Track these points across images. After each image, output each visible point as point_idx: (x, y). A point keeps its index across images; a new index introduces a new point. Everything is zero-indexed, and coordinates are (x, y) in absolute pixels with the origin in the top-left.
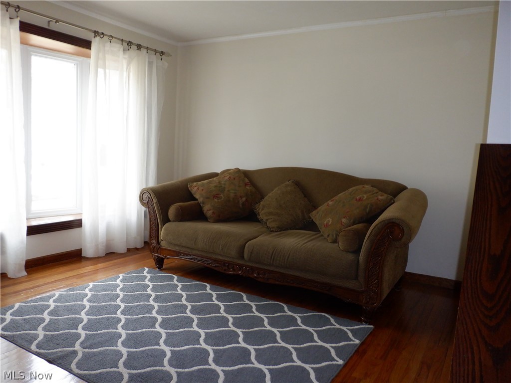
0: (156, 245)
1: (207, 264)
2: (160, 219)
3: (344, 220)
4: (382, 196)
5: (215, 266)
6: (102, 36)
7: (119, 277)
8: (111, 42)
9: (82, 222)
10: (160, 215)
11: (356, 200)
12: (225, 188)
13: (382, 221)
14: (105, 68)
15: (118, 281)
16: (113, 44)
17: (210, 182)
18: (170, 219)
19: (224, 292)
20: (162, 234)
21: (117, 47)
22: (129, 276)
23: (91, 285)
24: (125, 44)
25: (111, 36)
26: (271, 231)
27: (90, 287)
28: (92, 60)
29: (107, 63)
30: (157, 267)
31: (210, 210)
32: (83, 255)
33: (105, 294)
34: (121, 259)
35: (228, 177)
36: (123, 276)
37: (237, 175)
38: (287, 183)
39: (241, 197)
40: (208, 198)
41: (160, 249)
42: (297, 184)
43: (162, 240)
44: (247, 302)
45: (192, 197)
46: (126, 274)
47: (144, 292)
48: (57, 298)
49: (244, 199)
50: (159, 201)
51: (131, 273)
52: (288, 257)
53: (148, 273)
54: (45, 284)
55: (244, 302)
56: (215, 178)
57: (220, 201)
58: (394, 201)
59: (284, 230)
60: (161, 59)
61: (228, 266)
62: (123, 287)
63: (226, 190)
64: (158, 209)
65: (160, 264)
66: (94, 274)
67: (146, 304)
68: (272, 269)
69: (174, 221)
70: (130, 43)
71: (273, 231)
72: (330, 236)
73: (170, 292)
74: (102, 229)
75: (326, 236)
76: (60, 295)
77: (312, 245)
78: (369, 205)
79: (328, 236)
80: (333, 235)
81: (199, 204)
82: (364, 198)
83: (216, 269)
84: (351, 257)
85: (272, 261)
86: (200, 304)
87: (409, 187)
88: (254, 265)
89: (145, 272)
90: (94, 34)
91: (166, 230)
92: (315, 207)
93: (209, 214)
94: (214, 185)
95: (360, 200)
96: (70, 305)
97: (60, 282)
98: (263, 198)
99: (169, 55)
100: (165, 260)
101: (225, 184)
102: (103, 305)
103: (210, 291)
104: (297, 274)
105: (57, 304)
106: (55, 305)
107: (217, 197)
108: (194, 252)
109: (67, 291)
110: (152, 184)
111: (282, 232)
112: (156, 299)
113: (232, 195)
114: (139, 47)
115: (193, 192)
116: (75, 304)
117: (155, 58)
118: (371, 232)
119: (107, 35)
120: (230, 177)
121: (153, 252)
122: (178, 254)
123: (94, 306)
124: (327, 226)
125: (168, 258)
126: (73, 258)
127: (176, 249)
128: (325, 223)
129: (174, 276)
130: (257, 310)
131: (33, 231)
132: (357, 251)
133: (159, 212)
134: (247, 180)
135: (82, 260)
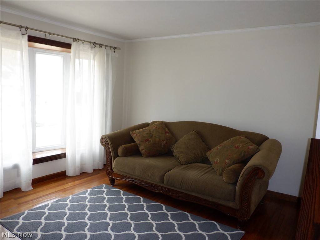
0: (110, 171)
1: (141, 185)
2: (113, 154)
3: (227, 161)
4: (251, 146)
5: (146, 187)
6: (78, 41)
7: (87, 191)
8: (83, 44)
9: (66, 154)
10: (112, 152)
11: (235, 147)
12: (153, 134)
13: (251, 166)
14: (79, 59)
15: (87, 195)
16: (84, 45)
17: (144, 131)
18: (119, 155)
19: (151, 204)
20: (114, 164)
21: (87, 47)
22: (94, 191)
23: (71, 197)
24: (92, 44)
25: (83, 40)
26: (181, 164)
27: (70, 199)
28: (72, 54)
29: (81, 55)
30: (111, 184)
31: (144, 149)
32: (67, 174)
33: (79, 204)
34: (89, 178)
35: (155, 127)
36: (90, 191)
37: (161, 126)
38: (192, 132)
39: (163, 141)
40: (142, 141)
41: (112, 173)
42: (198, 133)
43: (114, 168)
44: (165, 211)
45: (132, 140)
46: (92, 189)
47: (102, 203)
48: (50, 207)
49: (165, 142)
50: (112, 144)
51: (95, 188)
52: (191, 185)
53: (105, 188)
54: (44, 196)
55: (163, 212)
56: (147, 128)
57: (149, 143)
58: (259, 149)
59: (189, 164)
60: (115, 52)
61: (154, 187)
62: (90, 199)
63: (154, 136)
64: (111, 148)
65: (112, 182)
66: (72, 189)
67: (103, 212)
68: (181, 191)
69: (121, 156)
70: (95, 44)
71: (182, 164)
72: (218, 170)
73: (118, 203)
74: (78, 158)
75: (216, 170)
76: (52, 204)
77: (206, 177)
78: (243, 152)
79: (217, 170)
80: (220, 170)
81: (137, 145)
82: (240, 147)
83: (146, 188)
84: (231, 187)
85: (181, 186)
86: (136, 212)
87: (270, 138)
88: (170, 187)
89: (103, 188)
90: (73, 40)
91: (116, 162)
92: (209, 149)
93: (143, 152)
94: (146, 133)
95: (238, 147)
96: (58, 212)
97: (52, 195)
98: (176, 141)
99: (119, 49)
100: (116, 181)
101: (153, 132)
102: (77, 213)
103: (142, 203)
104: (197, 195)
105: (50, 211)
106: (49, 213)
107: (148, 141)
108: (133, 177)
109: (56, 202)
110: (108, 132)
111: (188, 165)
112: (110, 209)
113: (157, 139)
114: (101, 45)
115: (133, 137)
116: (60, 212)
117: (110, 52)
118: (244, 173)
119: (81, 40)
120: (156, 127)
121: (108, 175)
122: (123, 177)
123: (72, 213)
124: (216, 163)
125: (117, 179)
126: (61, 176)
127: (123, 174)
128: (215, 161)
129: (121, 190)
130: (171, 218)
131: (36, 161)
132: (235, 183)
133: (112, 150)
134: (167, 130)
135: (66, 178)
